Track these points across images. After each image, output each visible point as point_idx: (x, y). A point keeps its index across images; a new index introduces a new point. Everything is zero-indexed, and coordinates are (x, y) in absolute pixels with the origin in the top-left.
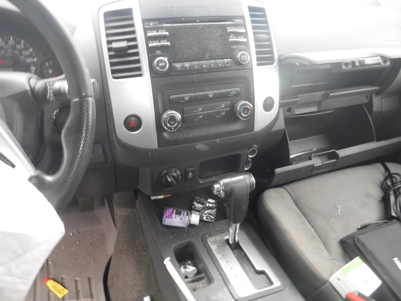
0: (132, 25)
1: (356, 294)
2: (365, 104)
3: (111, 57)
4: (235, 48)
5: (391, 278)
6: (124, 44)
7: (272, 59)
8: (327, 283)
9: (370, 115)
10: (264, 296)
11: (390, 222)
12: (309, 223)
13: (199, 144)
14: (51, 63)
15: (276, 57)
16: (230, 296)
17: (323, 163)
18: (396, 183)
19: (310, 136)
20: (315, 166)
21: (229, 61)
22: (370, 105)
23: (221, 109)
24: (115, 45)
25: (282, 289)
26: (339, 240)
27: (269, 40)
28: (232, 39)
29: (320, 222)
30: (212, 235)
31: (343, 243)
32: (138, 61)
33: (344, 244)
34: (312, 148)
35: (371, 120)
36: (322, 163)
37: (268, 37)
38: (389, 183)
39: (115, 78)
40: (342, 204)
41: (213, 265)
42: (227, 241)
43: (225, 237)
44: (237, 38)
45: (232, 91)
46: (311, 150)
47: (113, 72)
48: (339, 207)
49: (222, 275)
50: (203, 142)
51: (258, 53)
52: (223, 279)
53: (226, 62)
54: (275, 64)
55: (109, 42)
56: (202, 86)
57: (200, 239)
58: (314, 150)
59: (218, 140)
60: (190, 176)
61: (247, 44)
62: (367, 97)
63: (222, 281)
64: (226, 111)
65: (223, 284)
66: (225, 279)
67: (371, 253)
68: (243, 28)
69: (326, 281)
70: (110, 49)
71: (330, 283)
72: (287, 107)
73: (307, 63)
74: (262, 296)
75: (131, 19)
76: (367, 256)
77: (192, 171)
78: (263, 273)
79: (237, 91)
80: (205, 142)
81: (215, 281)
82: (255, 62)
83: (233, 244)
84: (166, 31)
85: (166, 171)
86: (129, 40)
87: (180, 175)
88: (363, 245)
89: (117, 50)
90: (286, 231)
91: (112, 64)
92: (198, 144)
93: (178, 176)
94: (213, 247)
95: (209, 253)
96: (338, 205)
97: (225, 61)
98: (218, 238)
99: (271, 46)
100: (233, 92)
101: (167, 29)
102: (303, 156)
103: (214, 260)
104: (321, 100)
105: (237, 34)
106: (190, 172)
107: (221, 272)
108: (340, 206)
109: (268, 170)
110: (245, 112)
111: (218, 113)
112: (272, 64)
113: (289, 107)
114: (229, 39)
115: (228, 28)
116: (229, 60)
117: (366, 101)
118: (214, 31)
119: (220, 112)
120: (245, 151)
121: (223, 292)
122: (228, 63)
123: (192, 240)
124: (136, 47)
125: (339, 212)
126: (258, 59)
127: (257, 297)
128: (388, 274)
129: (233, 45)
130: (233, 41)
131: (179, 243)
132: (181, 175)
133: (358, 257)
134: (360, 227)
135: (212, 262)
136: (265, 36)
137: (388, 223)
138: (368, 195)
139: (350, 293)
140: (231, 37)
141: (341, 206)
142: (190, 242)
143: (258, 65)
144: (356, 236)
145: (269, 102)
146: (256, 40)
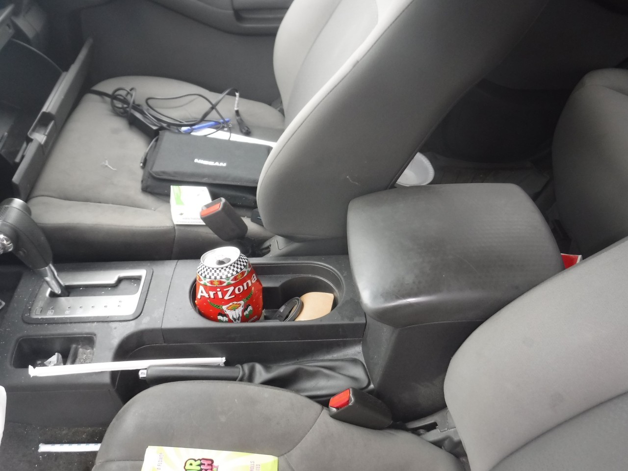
1: (205, 209)
2: (13, 37)
5: (209, 176)
8: (176, 228)
9: (31, 45)
10: (148, 290)
11: (160, 137)
12: (100, 203)
16: (125, 323)
17: (47, 134)
18: (125, 98)
20: (42, 144)
22: (19, 33)
25: (152, 271)
26: (141, 190)
29: (108, 192)
30: (30, 309)
31: (146, 190)
33: (149, 190)
35: (38, 52)
36: (45, 135)
38: (119, 105)
40: (106, 159)
41: (74, 325)
42: (53, 295)
43: (46, 296)
48: (107, 164)
49: (94, 320)
52: (97, 322)
57: (24, 325)
62: (8, 25)
63: (101, 324)
65: (106, 324)
66: (101, 320)
67: (176, 173)
69: (174, 228)
71: (177, 225)
74: (146, 292)
76: (176, 179)
78: (120, 280)
81: (96, 332)
83: (62, 292)
88: (164, 173)
90: (96, 225)
94: (50, 315)
95: (54, 323)
96: (103, 163)
98: (40, 304)
103: (68, 321)
107: (90, 320)
108: (105, 162)
117: (11, 31)
121: (115, 328)
123: (19, 335)
125: (111, 168)
127: (144, 297)
128: (204, 176)
131: (9, 355)
133: (171, 186)
134: (141, 165)
135: (69, 325)
137: (159, 139)
138: (115, 131)
139: (201, 213)
141: (107, 161)
142: (17, 340)
144: (151, 172)
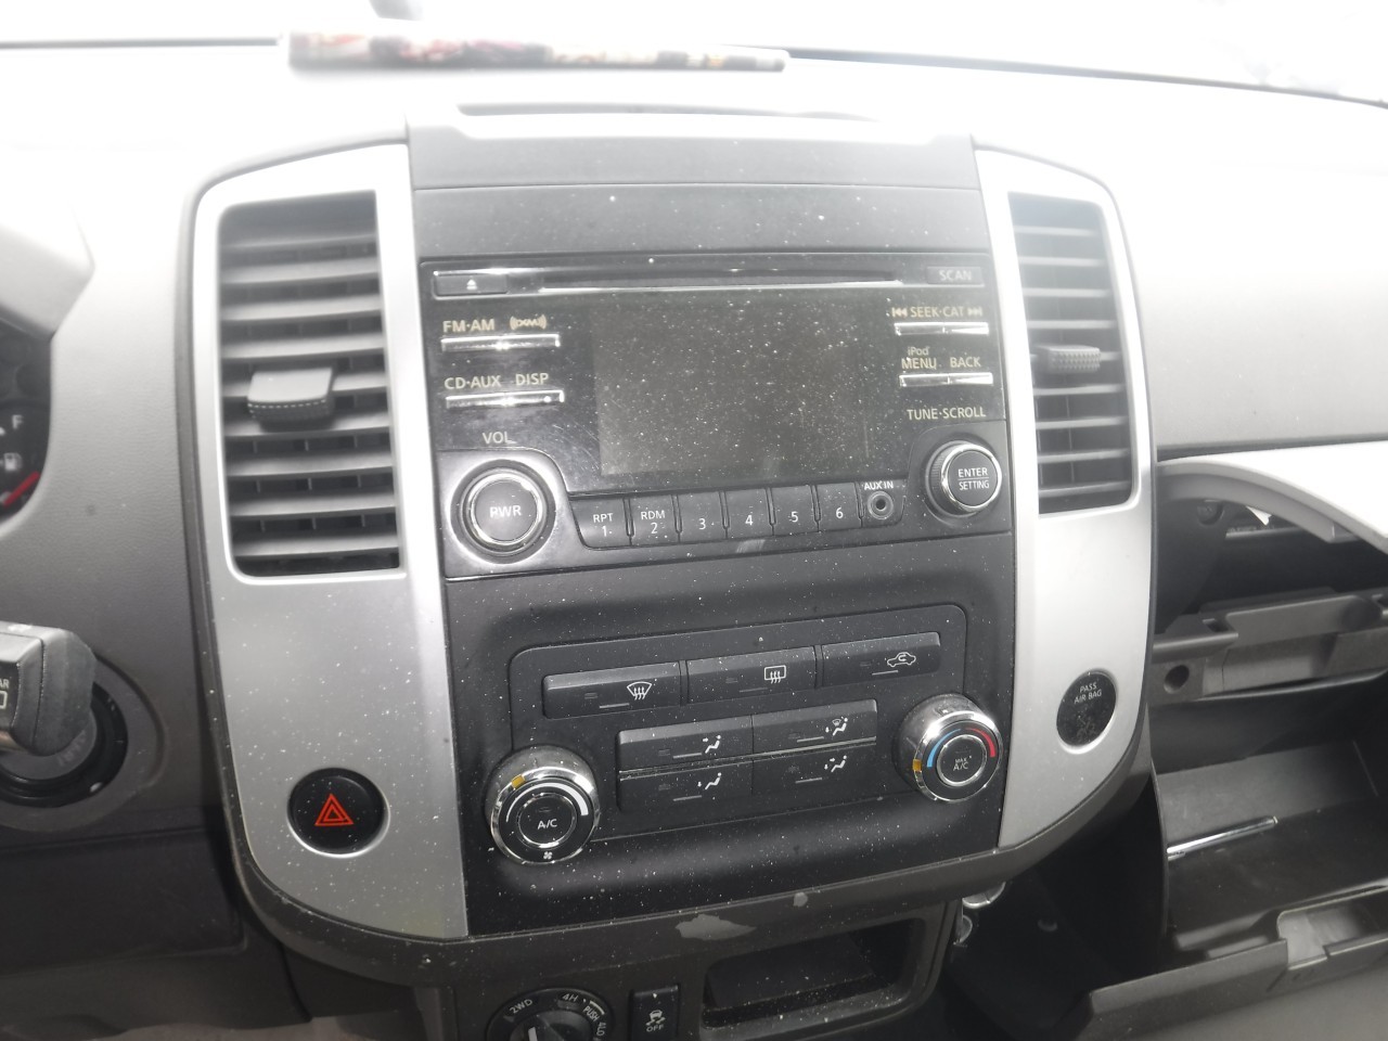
0: (371, 286)
3: (236, 451)
4: (926, 423)
6: (311, 387)
7: (1124, 469)
13: (696, 916)
14: (16, 421)
15: (1144, 461)
17: (1332, 954)
19: (1251, 755)
20: (1293, 968)
21: (887, 491)
23: (829, 738)
24: (265, 390)
27: (1115, 372)
28: (915, 371)
32: (384, 482)
34: (1259, 814)
36: (1327, 954)
37: (1107, 356)
39: (250, 566)
44: (945, 367)
45: (894, 653)
46: (1255, 821)
47: (244, 531)
50: (715, 908)
51: (1047, 441)
53: (874, 497)
54: (1135, 501)
55: (234, 372)
56: (733, 626)
58: (1271, 821)
59: (800, 897)
60: (653, 1025)
61: (993, 399)
64: (854, 754)
68: (977, 311)
70: (235, 411)
72: (1169, 666)
73: (1328, 535)
75: (370, 250)
77: (664, 1003)
79: (921, 652)
80: (729, 904)
82: (1028, 491)
84: (549, 329)
85: (528, 1002)
86: (342, 365)
87: (602, 1019)
89: (275, 416)
91: (240, 491)
92: (689, 918)
93: (593, 1026)
97: (867, 494)
99: (1119, 403)
100: (901, 657)
101: (557, 312)
102: (1219, 851)
104: (1337, 633)
105: (944, 348)
106: (652, 1005)
109: (1054, 927)
110: (956, 767)
111: (813, 762)
112: (1121, 497)
113: (1180, 663)
114: (899, 370)
115: (897, 312)
116: (890, 485)
118: (817, 328)
119: (824, 757)
120: (946, 908)
122: (880, 503)
124: (378, 402)
126: (1050, 475)
129: (918, 407)
130: (919, 381)
132: (610, 1018)
136: (1091, 354)
140: (907, 363)
143: (1048, 506)
145: (1091, 696)
146: (1044, 375)
